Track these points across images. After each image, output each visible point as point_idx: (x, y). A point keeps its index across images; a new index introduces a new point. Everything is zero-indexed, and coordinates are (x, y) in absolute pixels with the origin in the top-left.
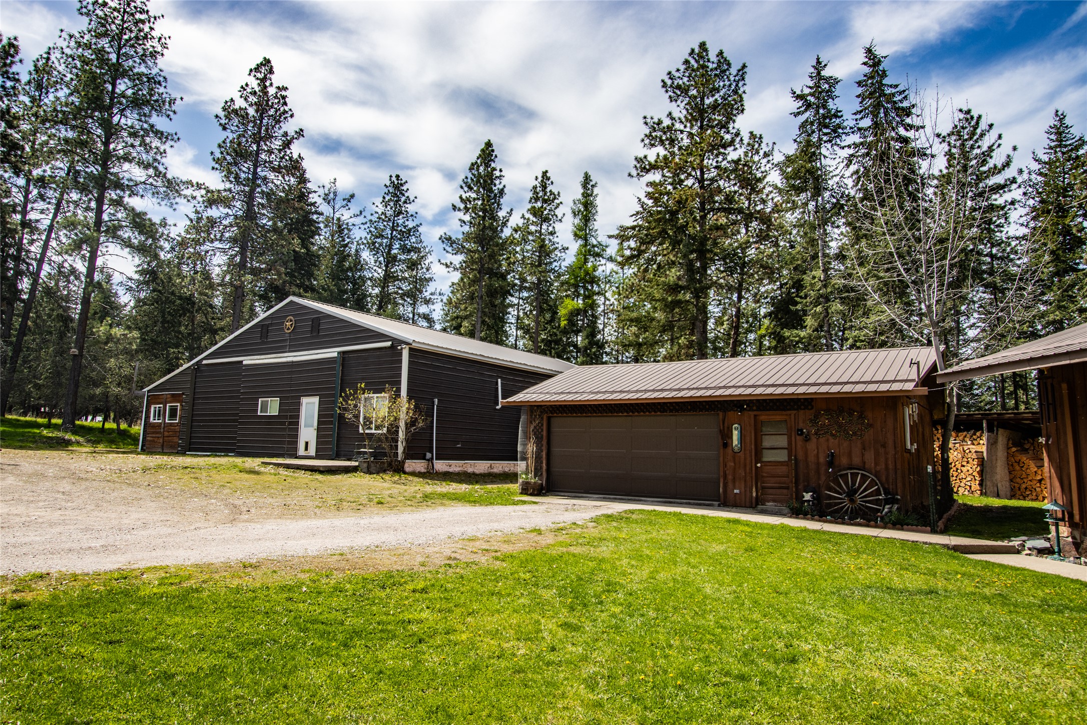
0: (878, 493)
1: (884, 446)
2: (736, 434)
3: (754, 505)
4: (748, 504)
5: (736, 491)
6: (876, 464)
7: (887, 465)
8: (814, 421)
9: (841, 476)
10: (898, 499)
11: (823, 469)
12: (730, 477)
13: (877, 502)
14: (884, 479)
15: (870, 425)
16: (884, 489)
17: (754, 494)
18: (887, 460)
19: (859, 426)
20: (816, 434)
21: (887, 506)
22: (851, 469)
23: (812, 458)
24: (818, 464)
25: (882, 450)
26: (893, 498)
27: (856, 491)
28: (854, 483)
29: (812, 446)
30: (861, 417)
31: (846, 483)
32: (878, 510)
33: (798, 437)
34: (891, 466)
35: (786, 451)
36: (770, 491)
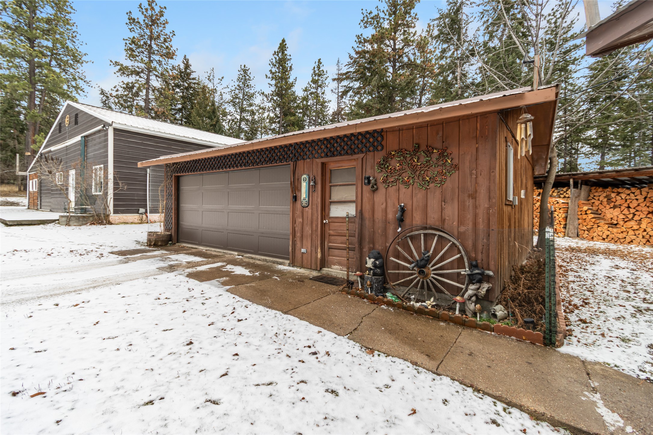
0: (460, 263)
1: (473, 196)
2: (304, 186)
3: (319, 269)
4: (313, 267)
5: (303, 250)
6: (461, 222)
7: (475, 224)
8: (383, 165)
9: (412, 238)
10: (489, 276)
11: (391, 228)
12: (298, 234)
13: (458, 277)
14: (470, 243)
15: (456, 167)
16: (469, 259)
17: (319, 255)
18: (476, 216)
19: (439, 169)
20: (385, 181)
21: (472, 287)
22: (426, 228)
23: (379, 215)
24: (386, 222)
25: (469, 203)
26: (482, 274)
27: (428, 260)
28: (427, 250)
29: (380, 197)
30: (443, 155)
31: (418, 249)
32: (458, 291)
33: (365, 187)
34: (481, 226)
35: (354, 205)
36: (336, 252)
